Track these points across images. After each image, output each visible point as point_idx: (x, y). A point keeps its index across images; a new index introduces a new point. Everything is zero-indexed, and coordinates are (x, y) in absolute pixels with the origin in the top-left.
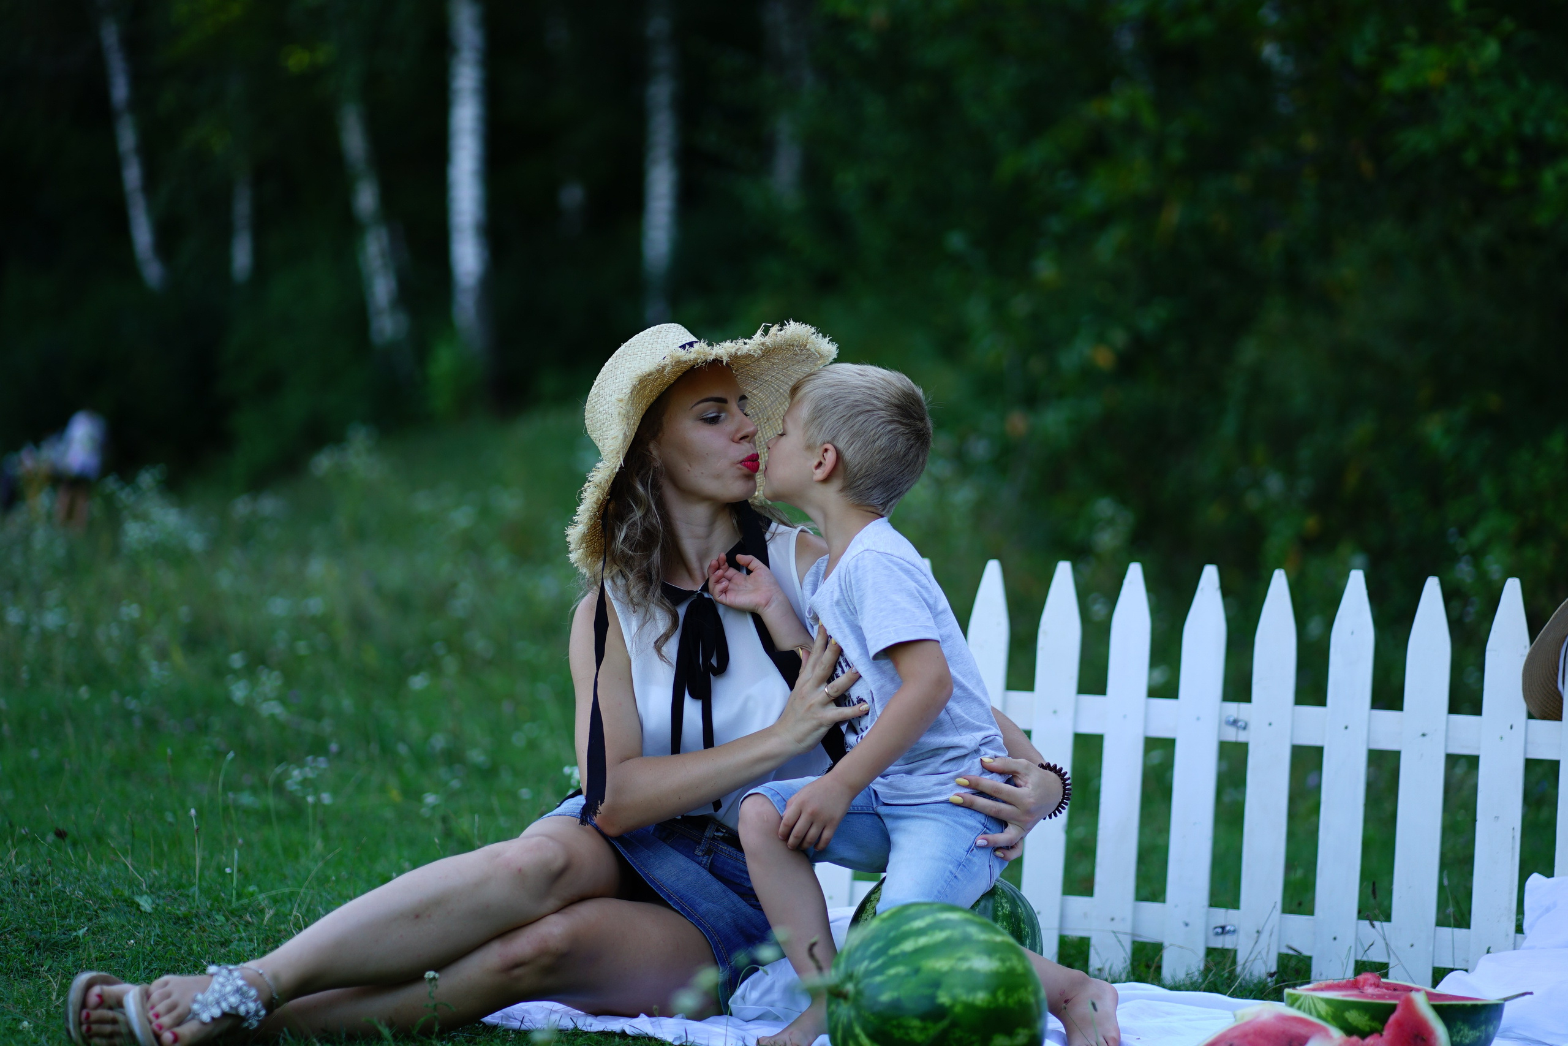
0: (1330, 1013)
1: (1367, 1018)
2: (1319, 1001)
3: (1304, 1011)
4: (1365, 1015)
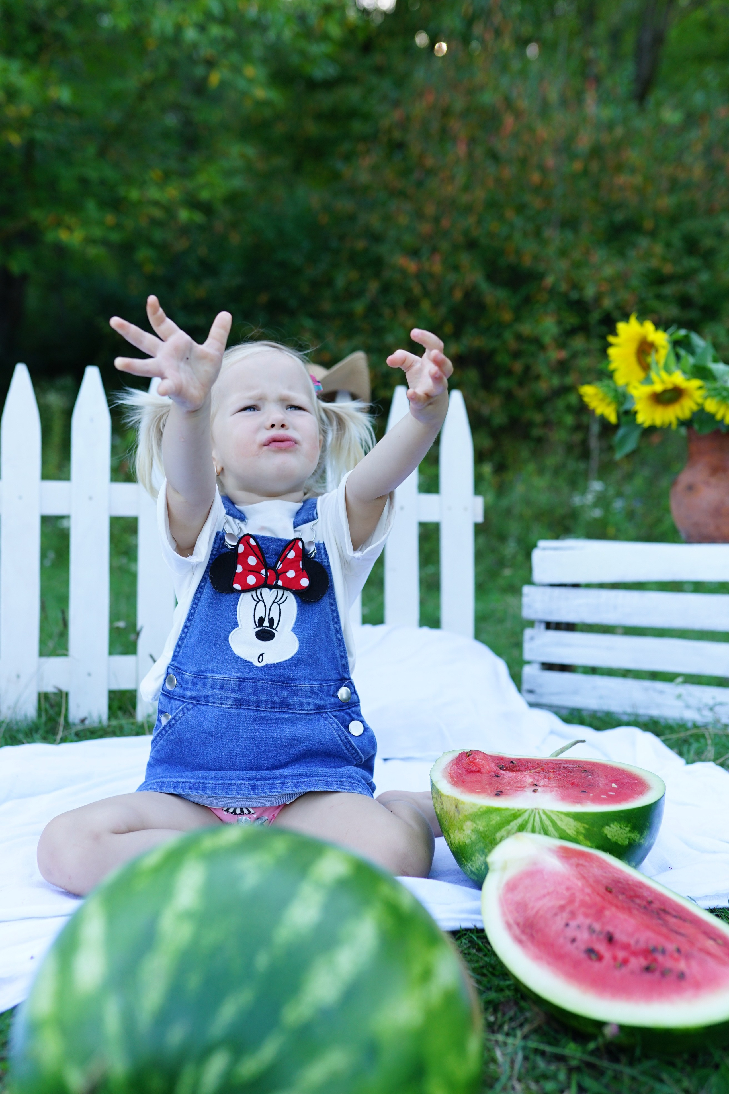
0: (582, 830)
1: (628, 829)
2: (563, 816)
3: (533, 831)
4: (627, 827)
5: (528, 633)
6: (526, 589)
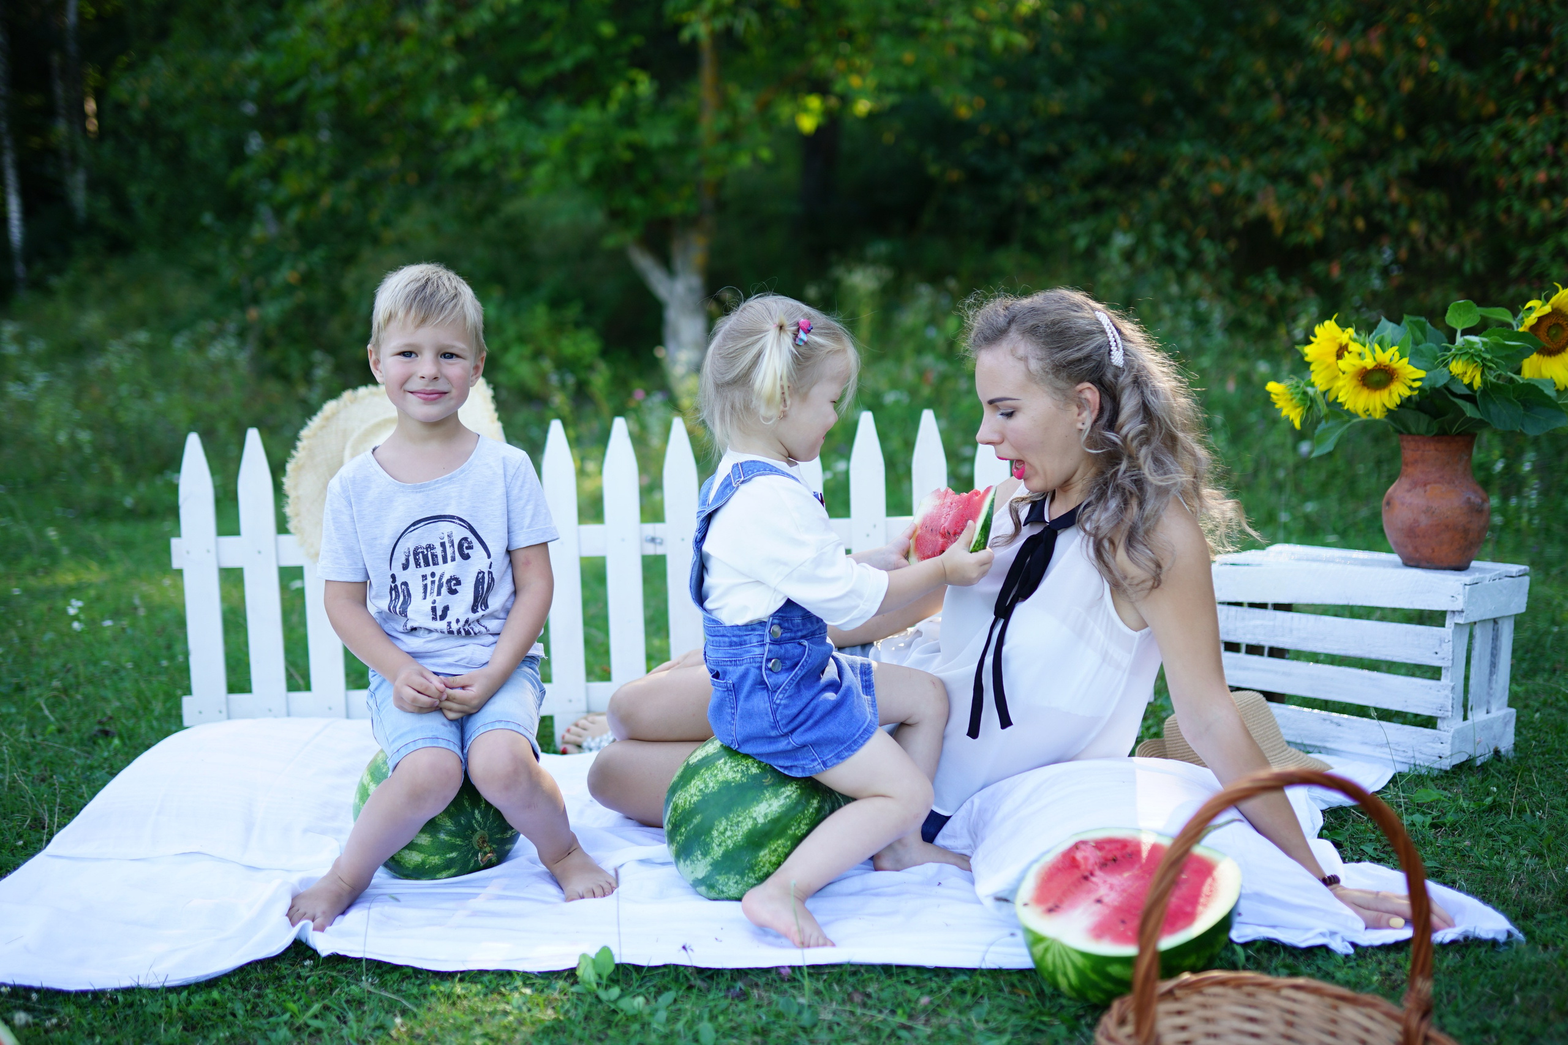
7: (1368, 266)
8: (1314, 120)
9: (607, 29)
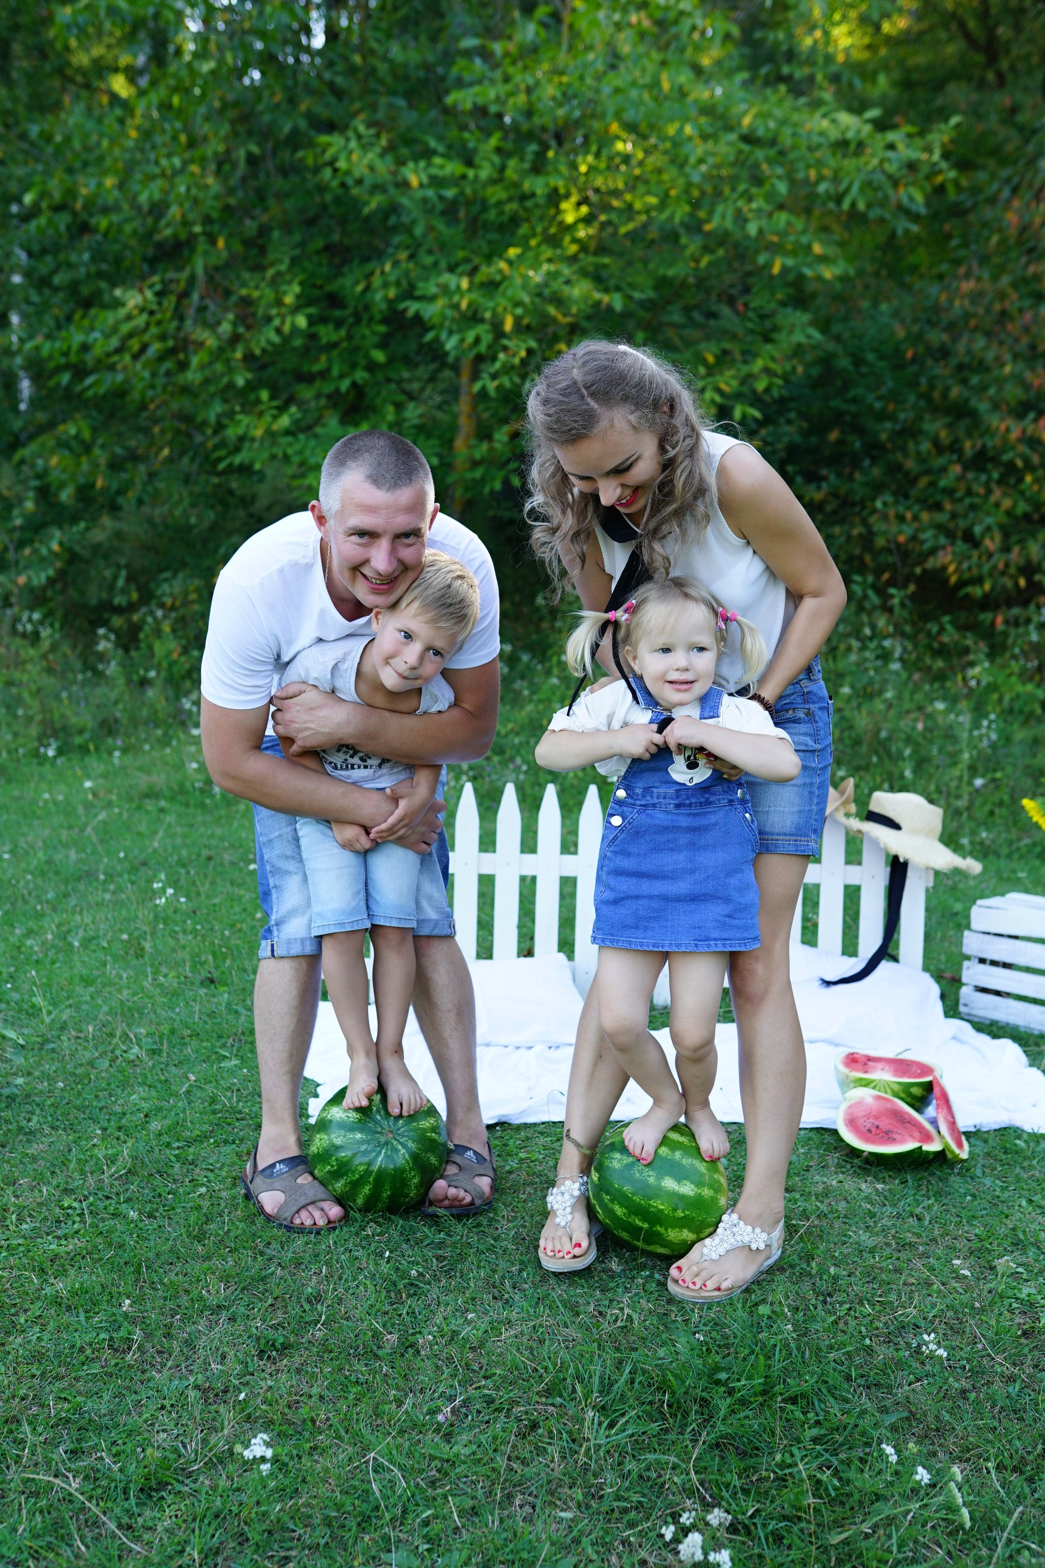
5: (966, 964)
6: (966, 933)
7: (1028, 621)
8: (989, 491)
9: (379, 356)
